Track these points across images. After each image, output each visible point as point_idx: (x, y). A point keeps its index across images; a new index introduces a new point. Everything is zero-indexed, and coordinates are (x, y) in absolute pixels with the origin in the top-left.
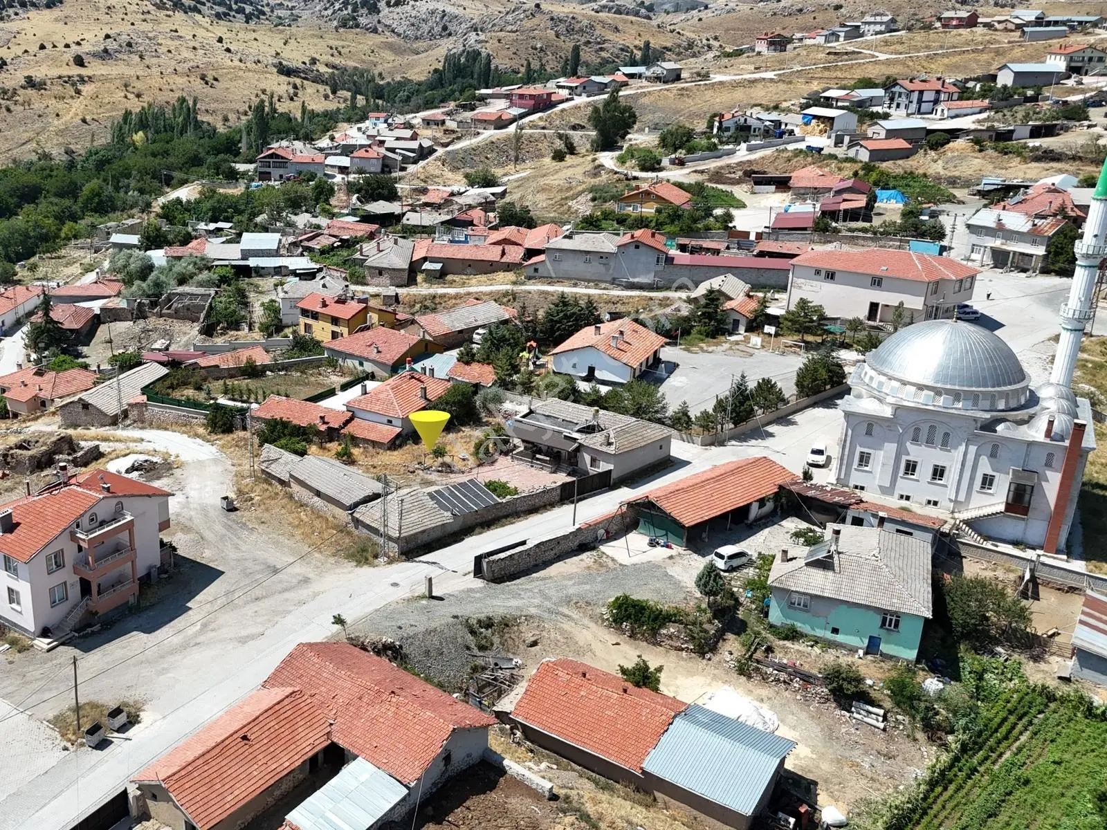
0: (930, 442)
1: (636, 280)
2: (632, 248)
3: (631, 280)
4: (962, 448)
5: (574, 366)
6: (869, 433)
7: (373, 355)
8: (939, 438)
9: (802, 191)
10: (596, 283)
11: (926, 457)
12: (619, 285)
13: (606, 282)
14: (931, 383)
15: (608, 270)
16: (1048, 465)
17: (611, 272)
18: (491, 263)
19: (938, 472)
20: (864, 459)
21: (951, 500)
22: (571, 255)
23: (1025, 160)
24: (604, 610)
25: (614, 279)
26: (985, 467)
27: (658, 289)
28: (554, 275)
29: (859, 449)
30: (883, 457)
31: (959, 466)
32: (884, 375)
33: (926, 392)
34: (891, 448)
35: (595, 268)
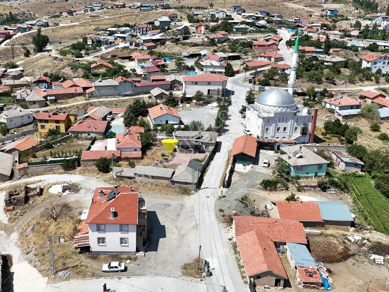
0: (283, 121)
1: (126, 93)
2: (124, 83)
3: (125, 93)
4: (290, 121)
5: (161, 121)
6: (268, 122)
7: (94, 130)
8: (285, 120)
9: (140, 60)
10: (114, 96)
11: (282, 125)
12: (121, 96)
13: (116, 95)
14: (277, 105)
15: (117, 91)
16: (309, 121)
17: (118, 91)
18: (73, 94)
19: (285, 129)
20: (267, 129)
21: (288, 136)
22: (104, 88)
23: (190, 46)
24: (259, 186)
25: (119, 94)
26: (295, 125)
27: (133, 95)
28: (98, 95)
29: (266, 127)
30: (272, 128)
31: (290, 126)
32: (264, 105)
33: (281, 108)
34: (274, 125)
35: (112, 91)
